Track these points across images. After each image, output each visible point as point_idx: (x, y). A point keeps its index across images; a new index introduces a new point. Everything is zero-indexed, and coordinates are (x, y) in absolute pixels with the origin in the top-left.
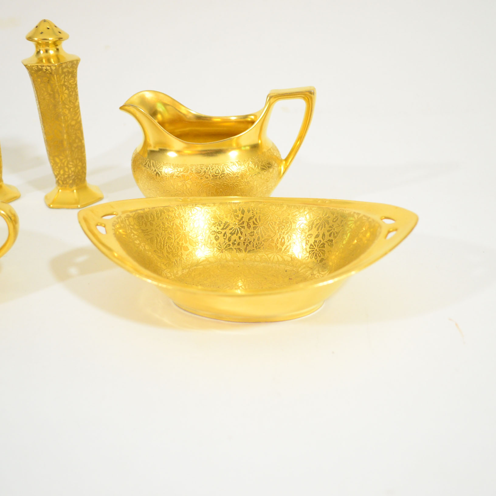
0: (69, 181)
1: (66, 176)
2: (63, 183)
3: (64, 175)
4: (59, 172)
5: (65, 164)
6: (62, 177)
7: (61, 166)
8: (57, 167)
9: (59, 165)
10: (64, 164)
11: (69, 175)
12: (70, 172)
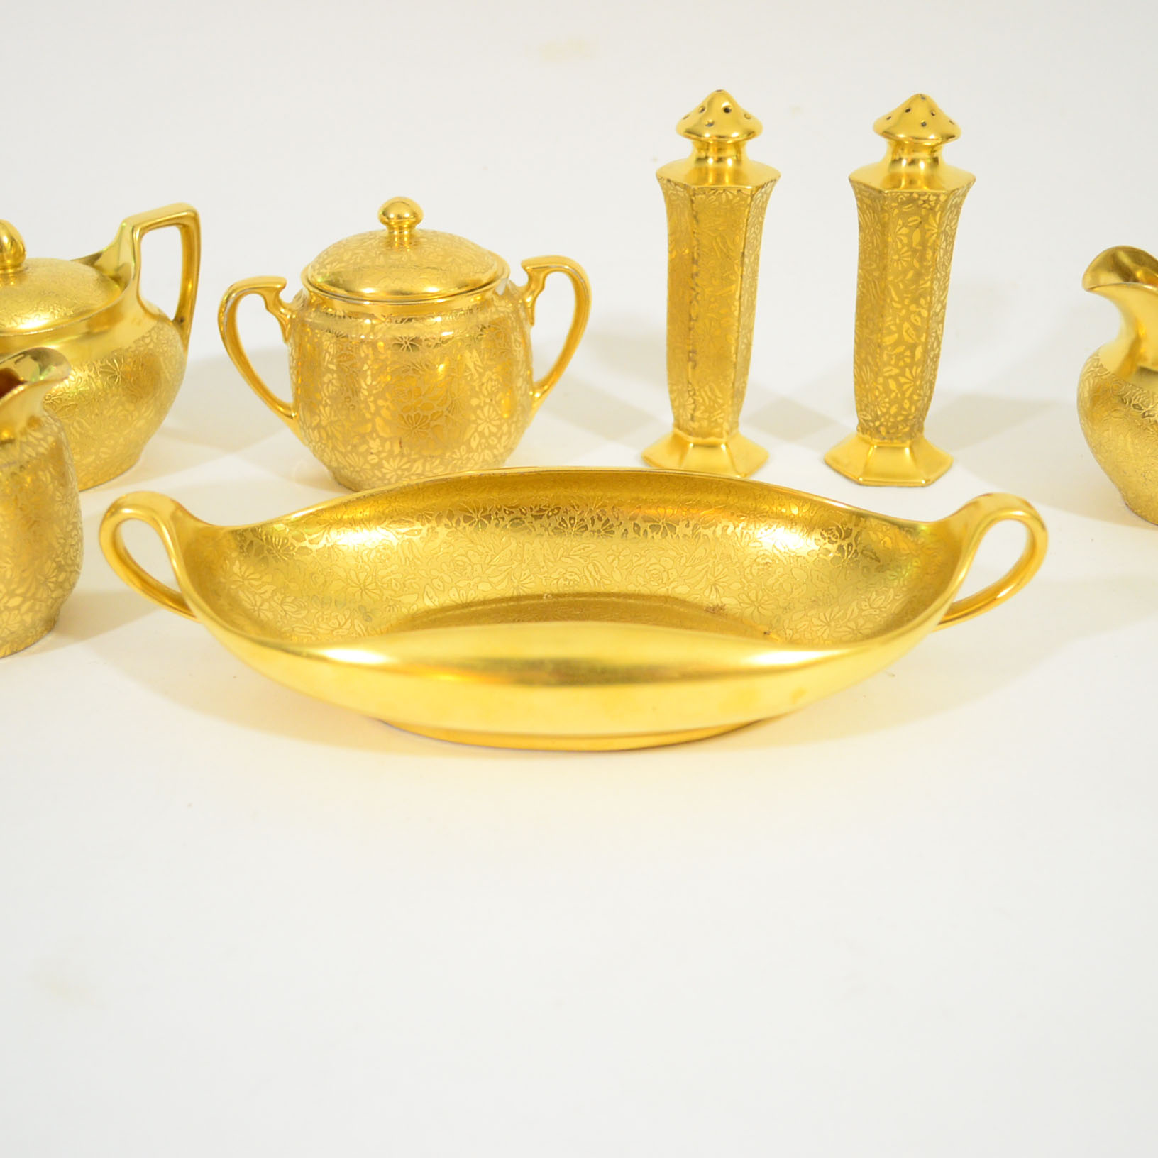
0: (904, 428)
1: (900, 418)
2: (888, 433)
3: (895, 416)
4: (888, 409)
5: (908, 394)
6: (892, 420)
7: (896, 397)
8: (887, 400)
9: (893, 395)
10: (903, 394)
11: (906, 417)
12: (913, 409)
